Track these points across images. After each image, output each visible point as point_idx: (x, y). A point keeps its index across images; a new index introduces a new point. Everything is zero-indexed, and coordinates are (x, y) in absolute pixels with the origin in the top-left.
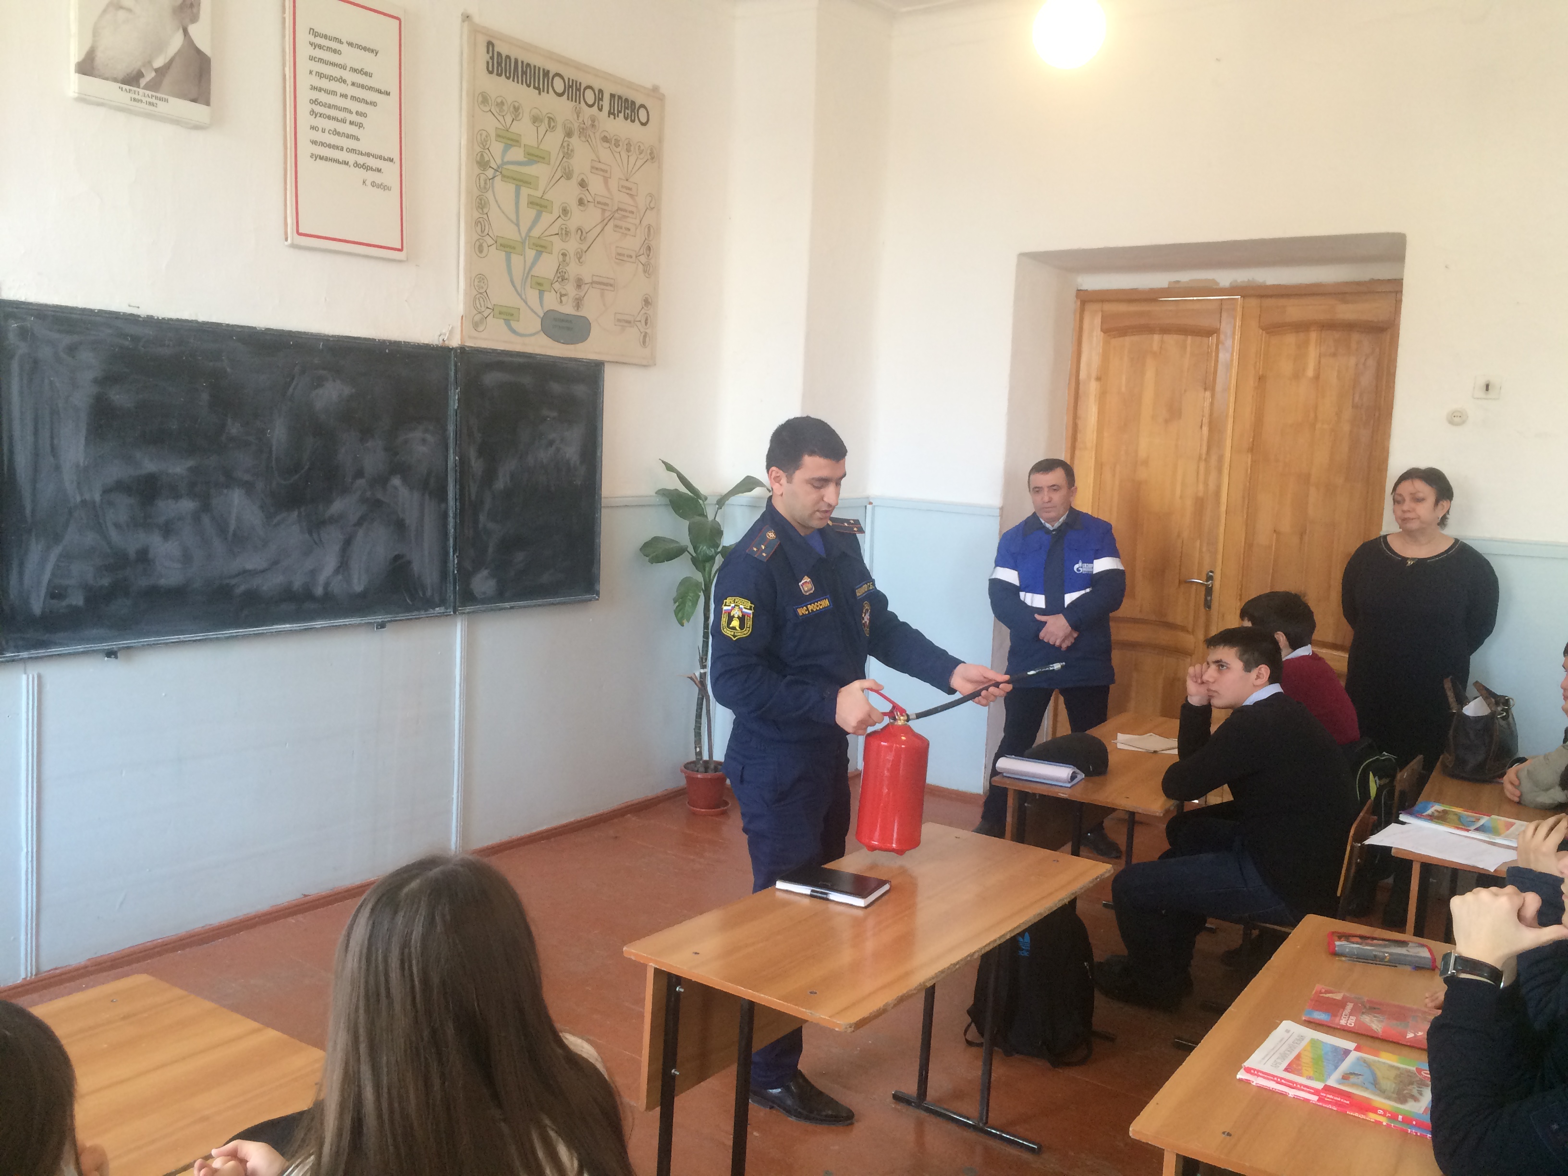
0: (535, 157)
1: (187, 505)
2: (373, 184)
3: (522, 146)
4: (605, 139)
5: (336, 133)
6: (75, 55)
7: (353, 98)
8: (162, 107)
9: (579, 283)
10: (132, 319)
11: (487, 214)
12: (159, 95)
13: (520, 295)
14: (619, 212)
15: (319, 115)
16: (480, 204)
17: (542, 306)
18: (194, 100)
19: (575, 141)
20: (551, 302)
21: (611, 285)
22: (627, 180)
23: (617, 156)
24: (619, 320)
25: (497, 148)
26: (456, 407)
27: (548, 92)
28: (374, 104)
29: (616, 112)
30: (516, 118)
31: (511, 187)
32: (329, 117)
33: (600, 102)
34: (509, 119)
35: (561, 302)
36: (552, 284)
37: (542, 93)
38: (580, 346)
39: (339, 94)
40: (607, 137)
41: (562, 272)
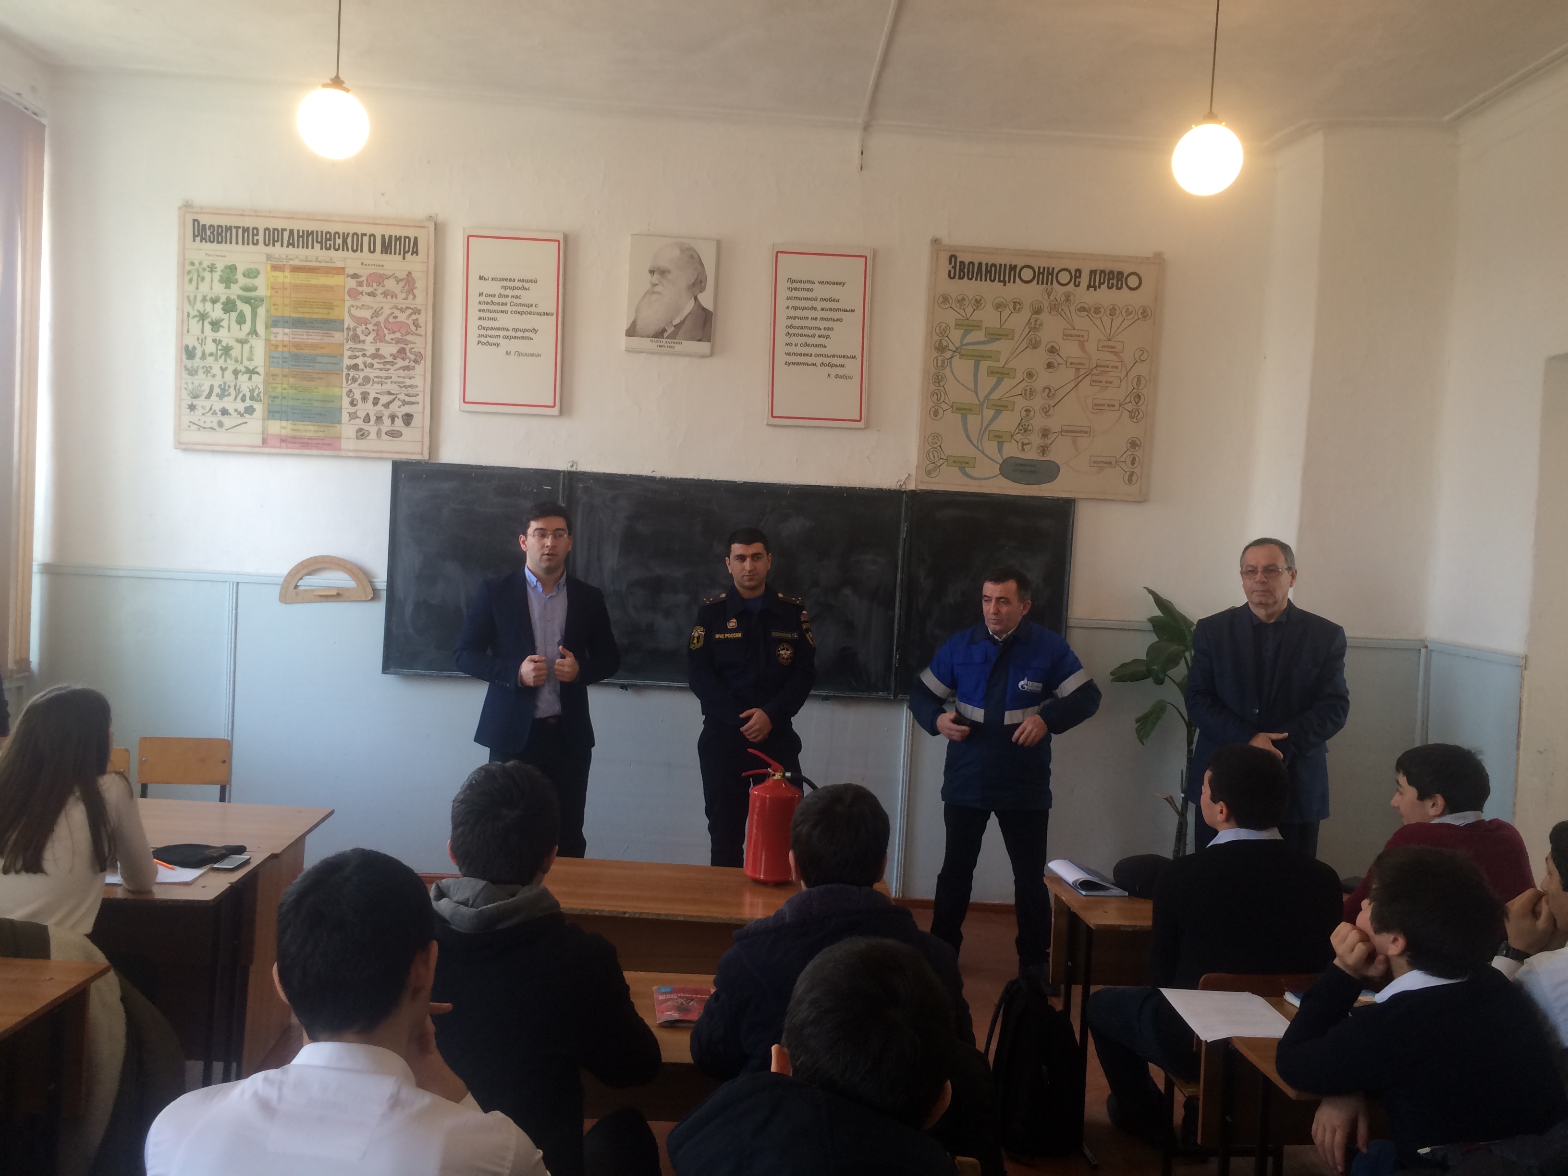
0: (994, 336)
2: (837, 376)
3: (984, 330)
4: (1083, 309)
5: (807, 345)
7: (822, 319)
8: (678, 348)
9: (1045, 433)
10: (651, 479)
11: (943, 386)
12: (675, 341)
13: (977, 448)
14: (1098, 368)
15: (793, 335)
16: (938, 379)
17: (1001, 455)
18: (700, 340)
19: (1044, 317)
20: (1012, 450)
21: (1085, 432)
22: (1109, 340)
23: (1098, 322)
24: (1095, 462)
25: (956, 335)
26: (904, 537)
27: (1014, 282)
28: (840, 320)
29: (1097, 284)
30: (977, 308)
31: (971, 363)
32: (801, 335)
33: (1078, 280)
34: (969, 310)
35: (1023, 450)
36: (1012, 436)
37: (1007, 284)
38: (1044, 486)
39: (810, 319)
41: (1025, 425)
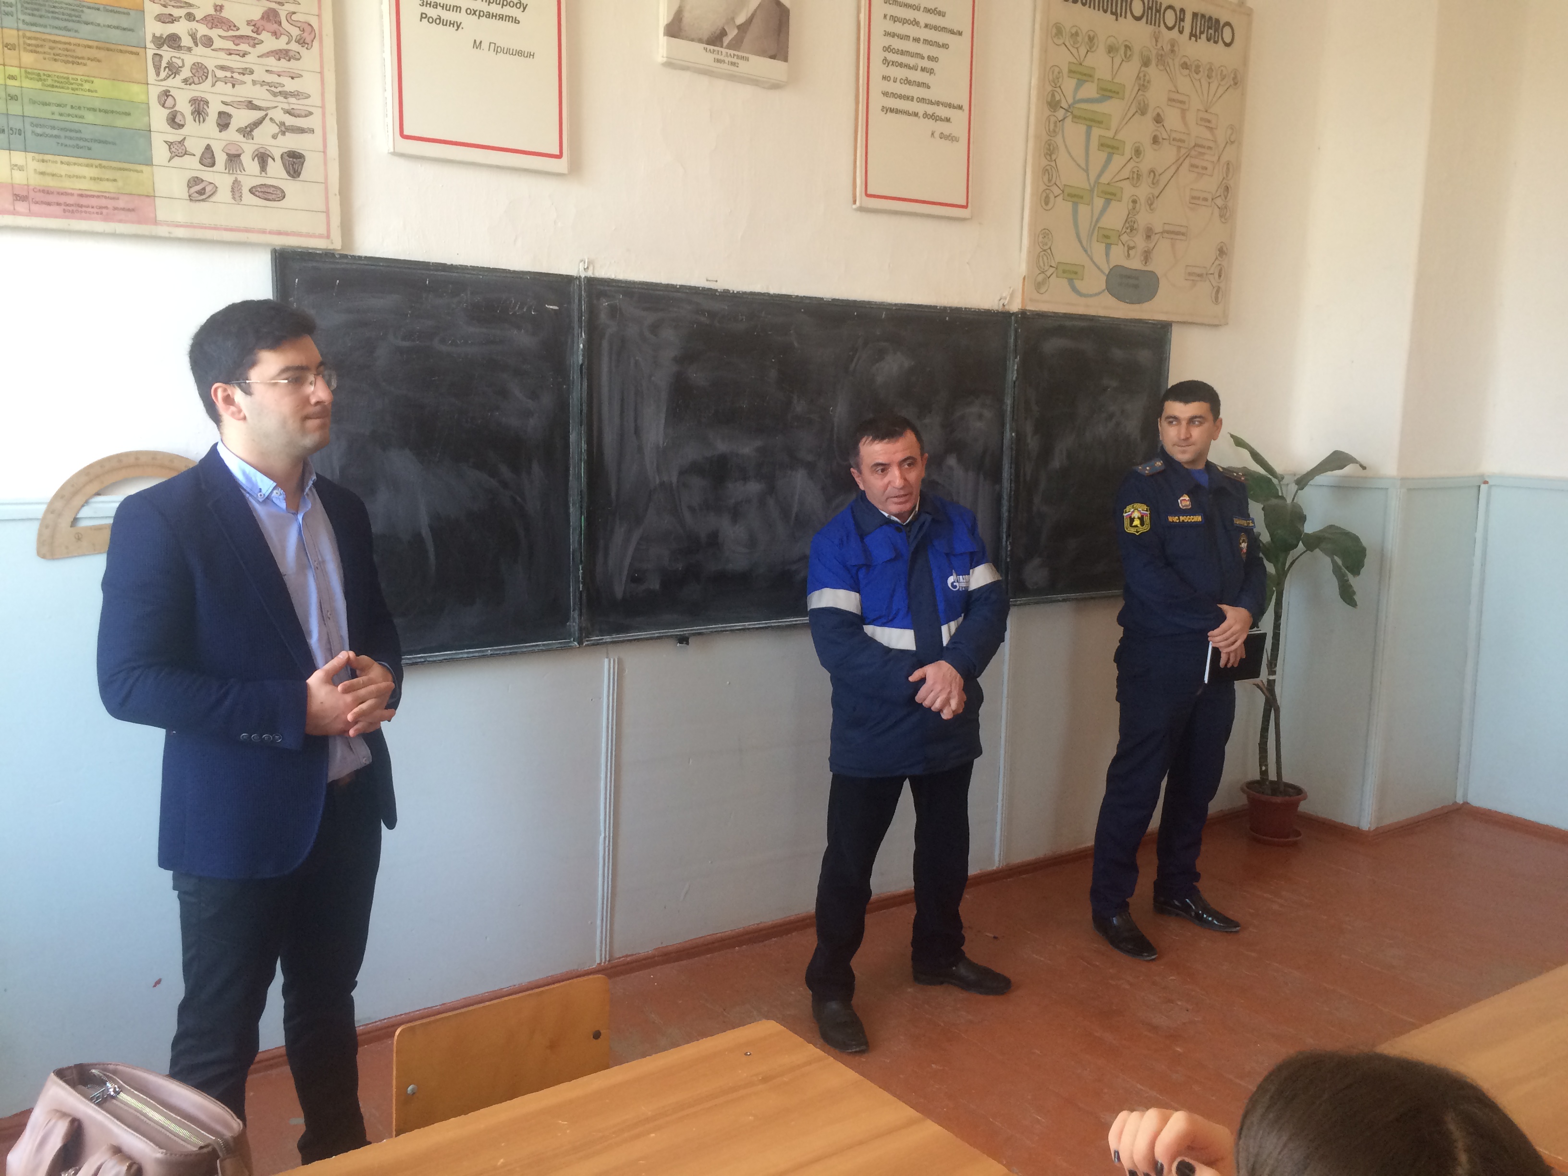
0: (1108, 92)
1: (754, 487)
2: (942, 136)
3: (1096, 81)
4: (1185, 66)
5: (908, 82)
6: (664, 18)
7: (926, 42)
8: (744, 67)
9: (1149, 234)
10: (709, 294)
11: (1055, 160)
12: (740, 54)
13: (1086, 251)
14: (1196, 148)
15: (891, 63)
16: (1049, 151)
17: (1108, 261)
18: (773, 57)
19: (1153, 71)
20: (1118, 256)
21: (1183, 234)
22: (1206, 111)
23: (1197, 84)
24: (1190, 274)
25: (1069, 84)
26: (1014, 379)
27: (1125, 17)
28: (945, 46)
29: (1198, 33)
30: (1090, 48)
31: (1083, 128)
32: (901, 65)
33: (1182, 23)
34: (1083, 51)
35: (1129, 255)
36: (1119, 236)
37: (1119, 18)
38: (1146, 305)
39: (911, 39)
40: (1187, 64)
41: (1131, 221)
